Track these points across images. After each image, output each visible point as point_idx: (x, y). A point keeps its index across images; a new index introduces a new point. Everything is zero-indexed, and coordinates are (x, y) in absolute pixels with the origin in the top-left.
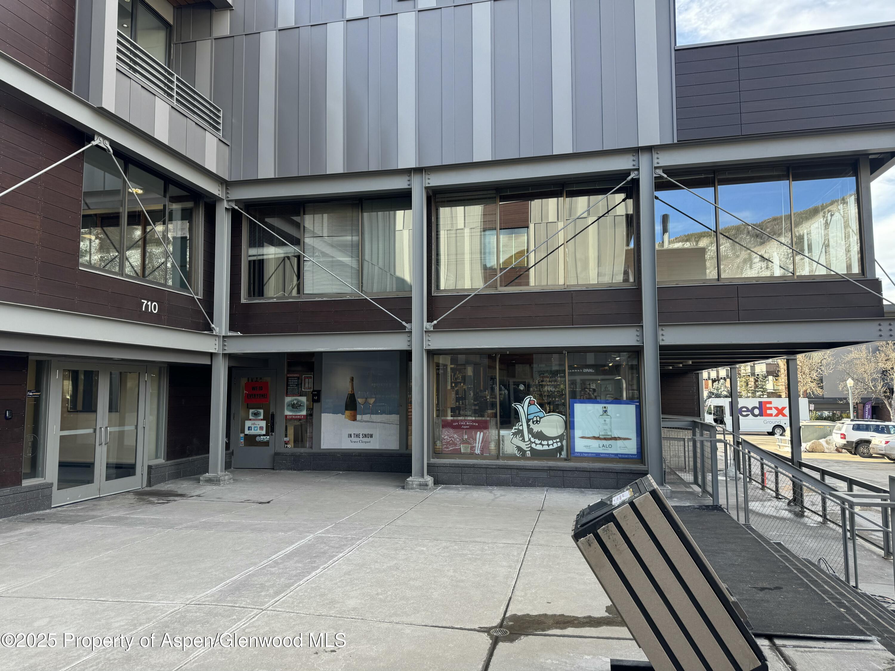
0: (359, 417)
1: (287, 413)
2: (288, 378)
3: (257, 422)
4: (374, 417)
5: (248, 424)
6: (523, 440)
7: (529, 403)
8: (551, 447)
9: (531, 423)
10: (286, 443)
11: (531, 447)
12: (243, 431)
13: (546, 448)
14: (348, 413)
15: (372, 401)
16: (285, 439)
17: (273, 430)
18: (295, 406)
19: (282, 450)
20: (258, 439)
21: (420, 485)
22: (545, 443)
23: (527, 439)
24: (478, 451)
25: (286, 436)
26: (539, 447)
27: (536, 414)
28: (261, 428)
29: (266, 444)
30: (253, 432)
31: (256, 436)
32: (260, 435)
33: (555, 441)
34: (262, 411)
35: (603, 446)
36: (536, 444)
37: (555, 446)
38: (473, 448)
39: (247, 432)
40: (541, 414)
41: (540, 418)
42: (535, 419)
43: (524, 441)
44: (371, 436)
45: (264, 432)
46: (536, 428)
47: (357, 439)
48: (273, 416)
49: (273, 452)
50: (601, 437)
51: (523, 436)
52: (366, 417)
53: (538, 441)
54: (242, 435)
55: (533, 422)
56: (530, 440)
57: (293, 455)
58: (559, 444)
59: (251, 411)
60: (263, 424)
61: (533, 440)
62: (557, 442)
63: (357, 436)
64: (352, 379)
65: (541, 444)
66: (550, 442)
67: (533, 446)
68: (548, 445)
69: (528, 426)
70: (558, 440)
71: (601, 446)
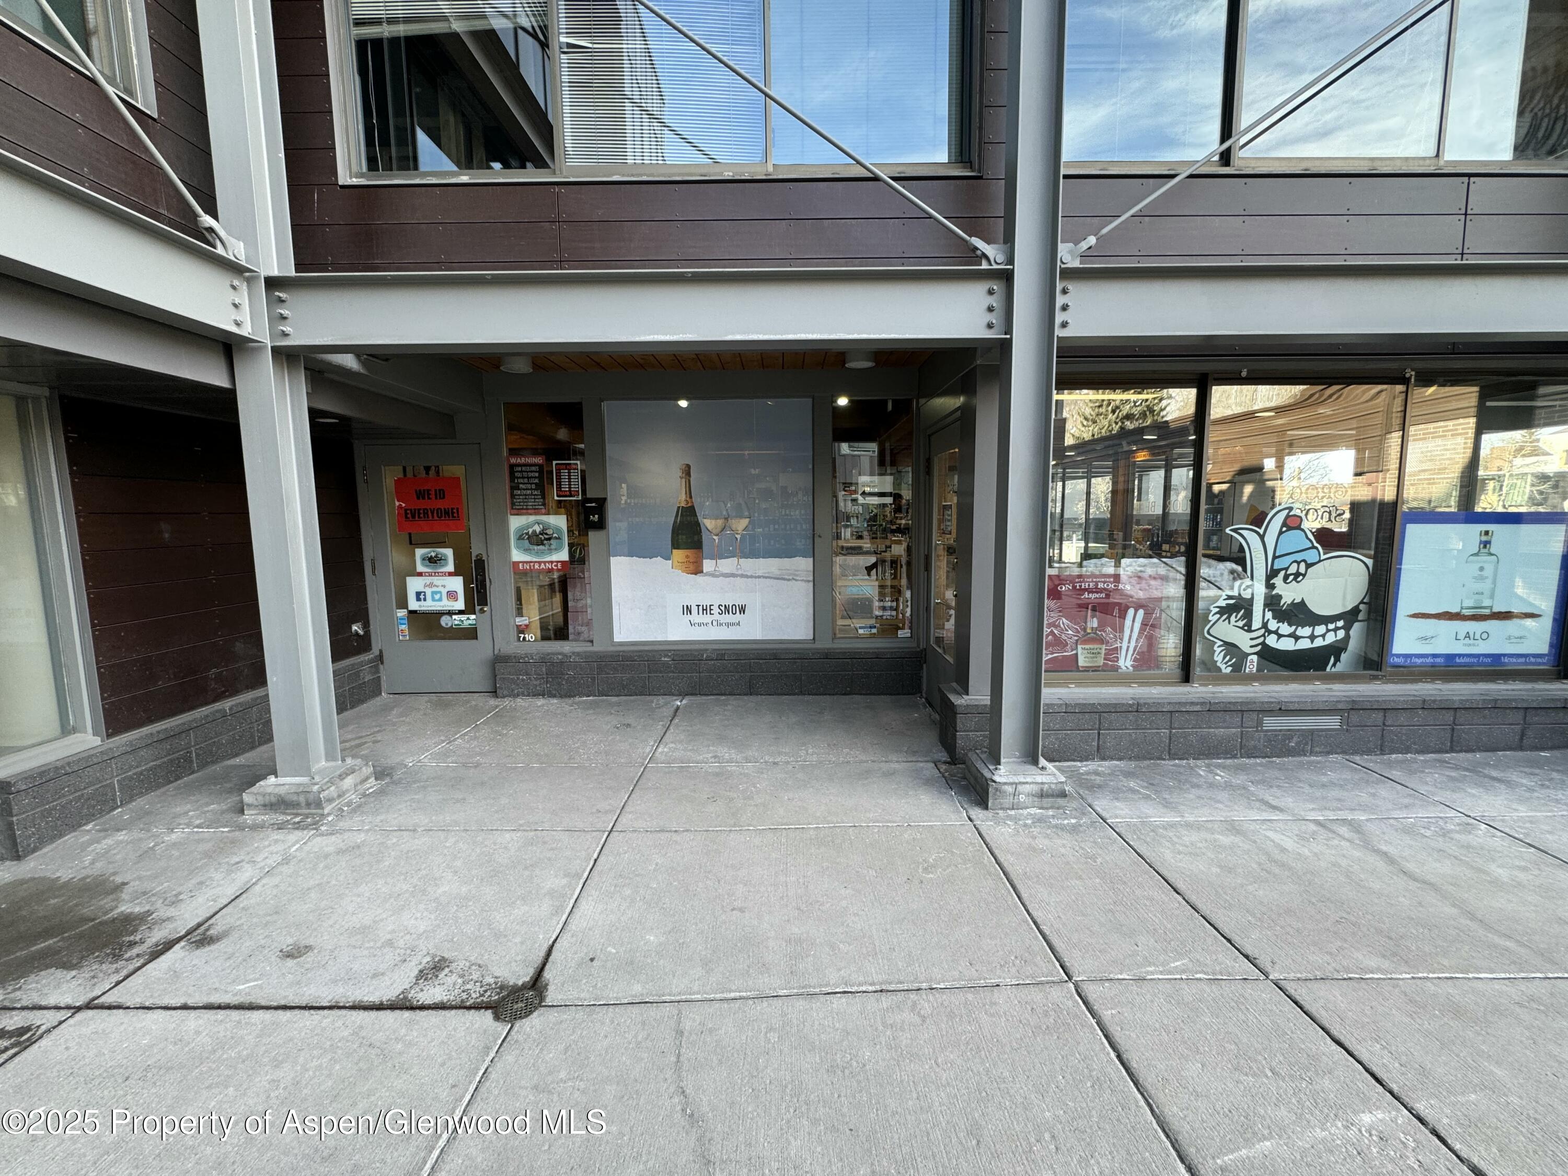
0: (708, 565)
1: (517, 556)
2: (512, 467)
3: (437, 581)
4: (749, 565)
5: (414, 585)
6: (1248, 628)
7: (1284, 524)
8: (1319, 643)
9: (1278, 581)
10: (521, 630)
11: (1264, 644)
12: (403, 603)
13: (1304, 644)
14: (678, 554)
15: (741, 525)
16: (520, 621)
17: (483, 601)
18: (539, 539)
19: (509, 646)
20: (445, 621)
21: (1042, 795)
22: (1305, 631)
23: (1257, 623)
24: (1126, 663)
25: (520, 613)
26: (1287, 645)
27: (1298, 557)
28: (452, 595)
29: (471, 634)
30: (429, 605)
31: (440, 614)
32: (450, 613)
33: (1331, 626)
34: (449, 553)
35: (1467, 636)
36: (1280, 636)
37: (1330, 638)
38: (1113, 654)
39: (413, 605)
40: (1311, 556)
41: (1309, 566)
42: (1293, 569)
43: (1250, 630)
44: (743, 610)
45: (460, 605)
46: (1289, 593)
47: (707, 618)
48: (480, 564)
49: (488, 653)
50: (1466, 612)
51: (1249, 615)
52: (727, 565)
53: (1285, 629)
54: (402, 613)
55: (1286, 578)
56: (1265, 625)
57: (544, 660)
58: (1341, 634)
59: (420, 552)
60: (457, 584)
61: (1273, 625)
62: (1336, 629)
63: (706, 610)
64: (687, 471)
65: (1293, 635)
66: (1320, 630)
67: (1271, 641)
68: (1312, 638)
69: (1270, 586)
70: (1340, 623)
71: (1461, 635)
